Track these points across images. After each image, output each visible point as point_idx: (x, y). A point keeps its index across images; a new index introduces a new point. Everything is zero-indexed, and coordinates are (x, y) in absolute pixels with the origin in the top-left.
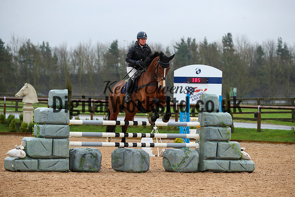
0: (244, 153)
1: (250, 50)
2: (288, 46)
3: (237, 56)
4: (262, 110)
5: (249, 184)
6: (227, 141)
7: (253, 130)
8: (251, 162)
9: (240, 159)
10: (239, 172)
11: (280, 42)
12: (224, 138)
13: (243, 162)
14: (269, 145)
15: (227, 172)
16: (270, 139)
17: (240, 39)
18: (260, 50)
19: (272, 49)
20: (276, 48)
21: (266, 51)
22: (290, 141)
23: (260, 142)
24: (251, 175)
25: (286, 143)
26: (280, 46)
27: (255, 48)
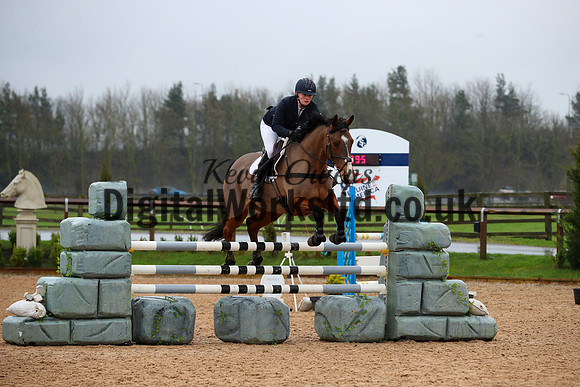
0: (476, 303)
1: (442, 101)
2: (517, 91)
3: (419, 111)
4: (489, 217)
5: (494, 363)
6: (441, 279)
7: (471, 256)
8: (490, 319)
9: (468, 314)
10: (467, 340)
11: (502, 82)
12: (436, 272)
13: (472, 320)
14: (505, 286)
15: (442, 340)
16: (506, 273)
17: (422, 78)
18: (461, 98)
19: (486, 96)
20: (494, 94)
21: (474, 99)
22: (546, 277)
23: (486, 279)
24: (491, 344)
25: (538, 280)
26: (500, 91)
27: (452, 95)
